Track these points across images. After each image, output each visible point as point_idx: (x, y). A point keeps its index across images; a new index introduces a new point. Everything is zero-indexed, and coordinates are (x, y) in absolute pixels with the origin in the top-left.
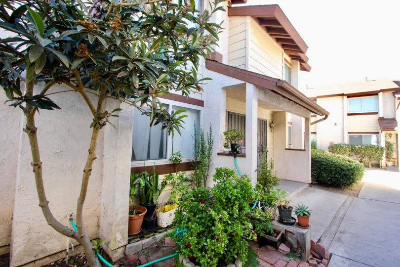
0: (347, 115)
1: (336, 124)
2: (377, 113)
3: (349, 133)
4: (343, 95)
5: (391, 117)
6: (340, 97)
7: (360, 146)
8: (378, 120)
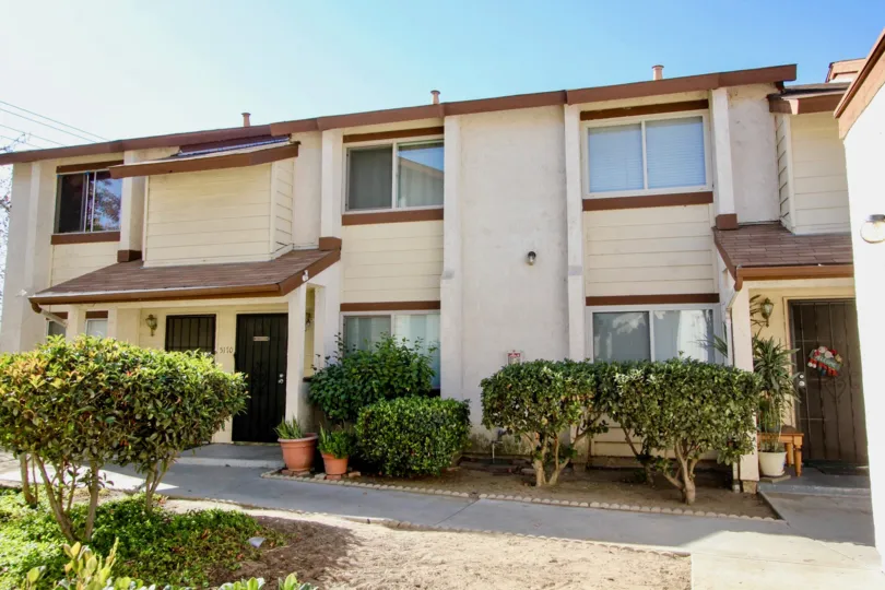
0: (580, 205)
1: (532, 254)
2: (706, 198)
3: (591, 301)
4: (563, 98)
5: (764, 215)
6: (552, 110)
7: (637, 373)
8: (715, 229)
